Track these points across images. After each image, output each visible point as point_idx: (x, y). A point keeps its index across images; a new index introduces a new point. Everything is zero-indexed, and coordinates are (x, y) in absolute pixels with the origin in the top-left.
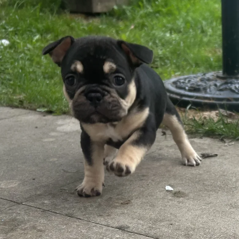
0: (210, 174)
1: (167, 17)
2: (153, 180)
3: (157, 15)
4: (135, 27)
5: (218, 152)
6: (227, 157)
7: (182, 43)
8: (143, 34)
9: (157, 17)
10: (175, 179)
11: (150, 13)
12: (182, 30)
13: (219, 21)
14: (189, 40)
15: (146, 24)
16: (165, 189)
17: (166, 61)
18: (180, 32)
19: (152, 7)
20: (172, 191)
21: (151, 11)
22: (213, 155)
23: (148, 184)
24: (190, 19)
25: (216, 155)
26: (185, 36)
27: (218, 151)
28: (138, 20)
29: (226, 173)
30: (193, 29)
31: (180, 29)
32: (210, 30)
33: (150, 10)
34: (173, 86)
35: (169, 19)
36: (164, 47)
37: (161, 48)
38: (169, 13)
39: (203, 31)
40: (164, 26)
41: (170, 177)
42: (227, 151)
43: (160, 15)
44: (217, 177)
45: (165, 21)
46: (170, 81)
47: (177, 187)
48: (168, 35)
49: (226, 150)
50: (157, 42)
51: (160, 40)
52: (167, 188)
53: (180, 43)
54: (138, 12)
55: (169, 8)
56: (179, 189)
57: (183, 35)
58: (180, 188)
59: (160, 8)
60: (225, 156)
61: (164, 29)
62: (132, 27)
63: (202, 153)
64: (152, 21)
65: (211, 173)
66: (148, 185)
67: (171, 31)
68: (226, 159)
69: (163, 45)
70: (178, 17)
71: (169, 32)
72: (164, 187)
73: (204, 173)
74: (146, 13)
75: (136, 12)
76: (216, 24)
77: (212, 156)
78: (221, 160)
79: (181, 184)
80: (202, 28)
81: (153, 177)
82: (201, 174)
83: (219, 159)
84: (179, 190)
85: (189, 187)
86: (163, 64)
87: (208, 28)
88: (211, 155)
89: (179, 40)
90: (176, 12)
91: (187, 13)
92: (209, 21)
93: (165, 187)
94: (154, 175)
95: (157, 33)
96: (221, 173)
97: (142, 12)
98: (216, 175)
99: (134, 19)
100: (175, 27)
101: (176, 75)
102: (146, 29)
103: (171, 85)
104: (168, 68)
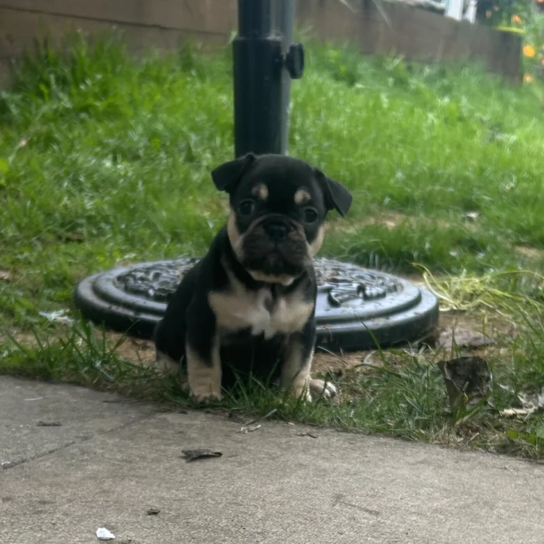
0: (204, 500)
1: (106, 122)
2: (66, 514)
3: (83, 115)
4: (31, 144)
5: (222, 447)
6: (245, 459)
7: (140, 183)
8: (49, 161)
9: (82, 121)
10: (119, 511)
11: (67, 110)
12: (141, 153)
13: (229, 134)
14: (157, 178)
15: (57, 136)
16: (96, 534)
17: (103, 225)
18: (136, 157)
19: (70, 95)
20: (111, 539)
21: (69, 105)
22: (210, 454)
23: (53, 522)
24: (160, 127)
25: (219, 454)
26: (147, 168)
27: (223, 445)
28: (37, 127)
29: (240, 498)
30: (167, 153)
31: (137, 150)
32: (208, 155)
33: (66, 103)
34: (117, 287)
35: (111, 125)
36: (98, 191)
37: (91, 195)
38: (112, 113)
39: (191, 158)
40: (100, 143)
41: (108, 507)
42: (244, 445)
43: (90, 117)
44: (221, 506)
45: (100, 131)
46: (111, 275)
47: (124, 530)
48: (108, 164)
49: (241, 442)
50: (82, 179)
51: (89, 176)
52: (101, 532)
53: (137, 184)
54: (38, 107)
55: (111, 100)
56: (128, 536)
57: (144, 164)
58: (132, 534)
59: (91, 101)
60: (239, 457)
61: (98, 149)
62: (23, 143)
63: (186, 450)
64: (70, 129)
65: (206, 496)
66: (54, 524)
67: (117, 154)
68: (240, 464)
69: (96, 187)
70: (132, 122)
71: (110, 156)
72: (92, 530)
73: (189, 497)
74: (56, 111)
75: (34, 107)
76: (222, 143)
77: (208, 457)
78: (229, 466)
79: (134, 523)
80: (189, 149)
81: (67, 506)
82: (181, 500)
83: (224, 463)
84: (129, 539)
85: (152, 530)
86: (95, 232)
87: (204, 151)
88: (206, 453)
89: (134, 177)
90: (129, 111)
91: (154, 112)
92: (207, 133)
93: (96, 530)
94: (70, 501)
95: (81, 160)
96: (230, 497)
97: (47, 108)
98: (217, 501)
99: (27, 124)
100: (125, 146)
101: (124, 260)
102: (55, 147)
103: (114, 283)
104: (106, 242)
